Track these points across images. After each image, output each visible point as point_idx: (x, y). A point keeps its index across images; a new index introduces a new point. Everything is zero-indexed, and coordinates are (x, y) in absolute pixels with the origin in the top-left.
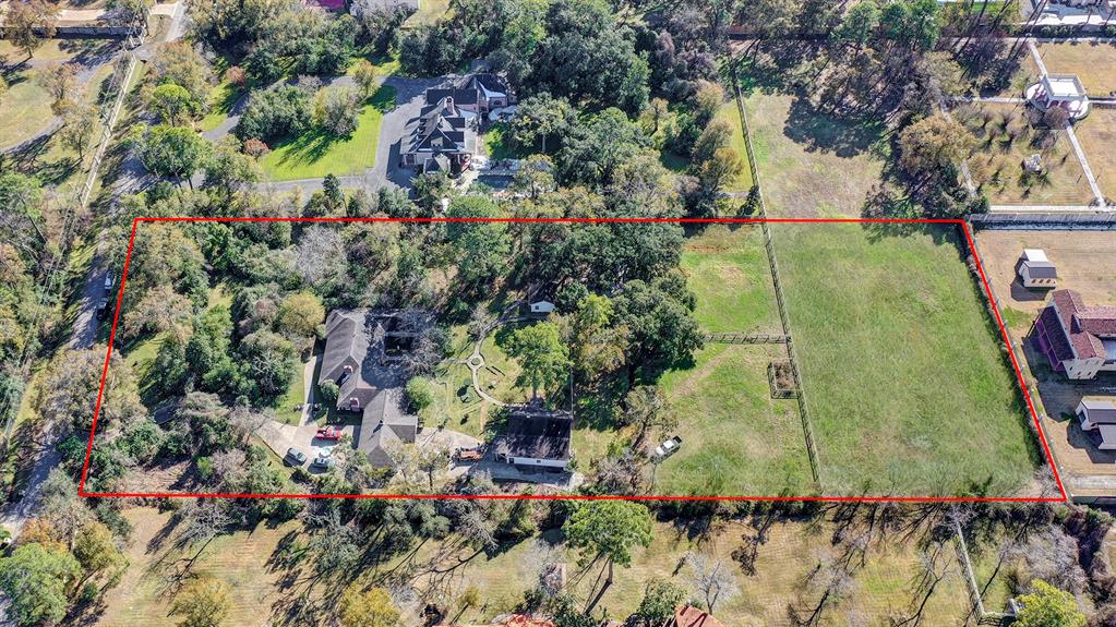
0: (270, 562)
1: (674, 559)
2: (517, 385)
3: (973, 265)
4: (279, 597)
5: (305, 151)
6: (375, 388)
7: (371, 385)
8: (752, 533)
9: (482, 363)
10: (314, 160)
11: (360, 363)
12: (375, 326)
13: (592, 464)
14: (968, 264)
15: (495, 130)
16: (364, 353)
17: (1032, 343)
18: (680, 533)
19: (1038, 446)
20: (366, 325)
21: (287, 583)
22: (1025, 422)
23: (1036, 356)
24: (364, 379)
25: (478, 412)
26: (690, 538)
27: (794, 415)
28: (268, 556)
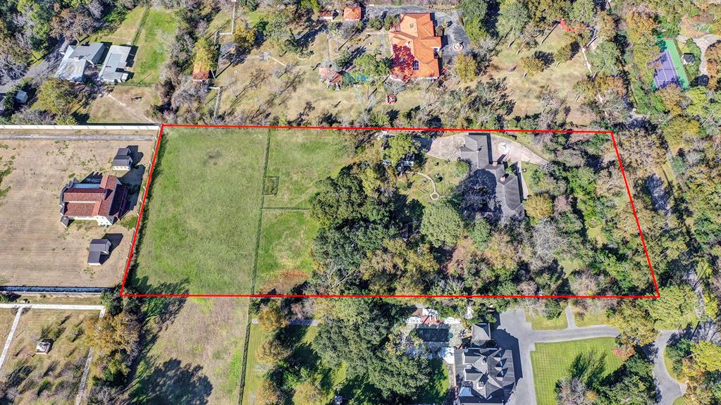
0: (514, 104)
1: (339, 107)
2: (411, 183)
3: (133, 258)
4: (505, 92)
5: (589, 370)
6: (486, 170)
7: (489, 172)
8: (303, 117)
9: (431, 195)
10: (578, 359)
11: (498, 183)
12: (495, 208)
13: (373, 145)
14: (136, 260)
15: (441, 394)
16: (497, 189)
17: (128, 207)
18: (335, 117)
19: (159, 152)
20: (500, 206)
21: (504, 96)
22: (158, 164)
23: (132, 200)
24: (493, 175)
25: (430, 169)
26: (332, 115)
27: (271, 168)
28: (516, 106)
